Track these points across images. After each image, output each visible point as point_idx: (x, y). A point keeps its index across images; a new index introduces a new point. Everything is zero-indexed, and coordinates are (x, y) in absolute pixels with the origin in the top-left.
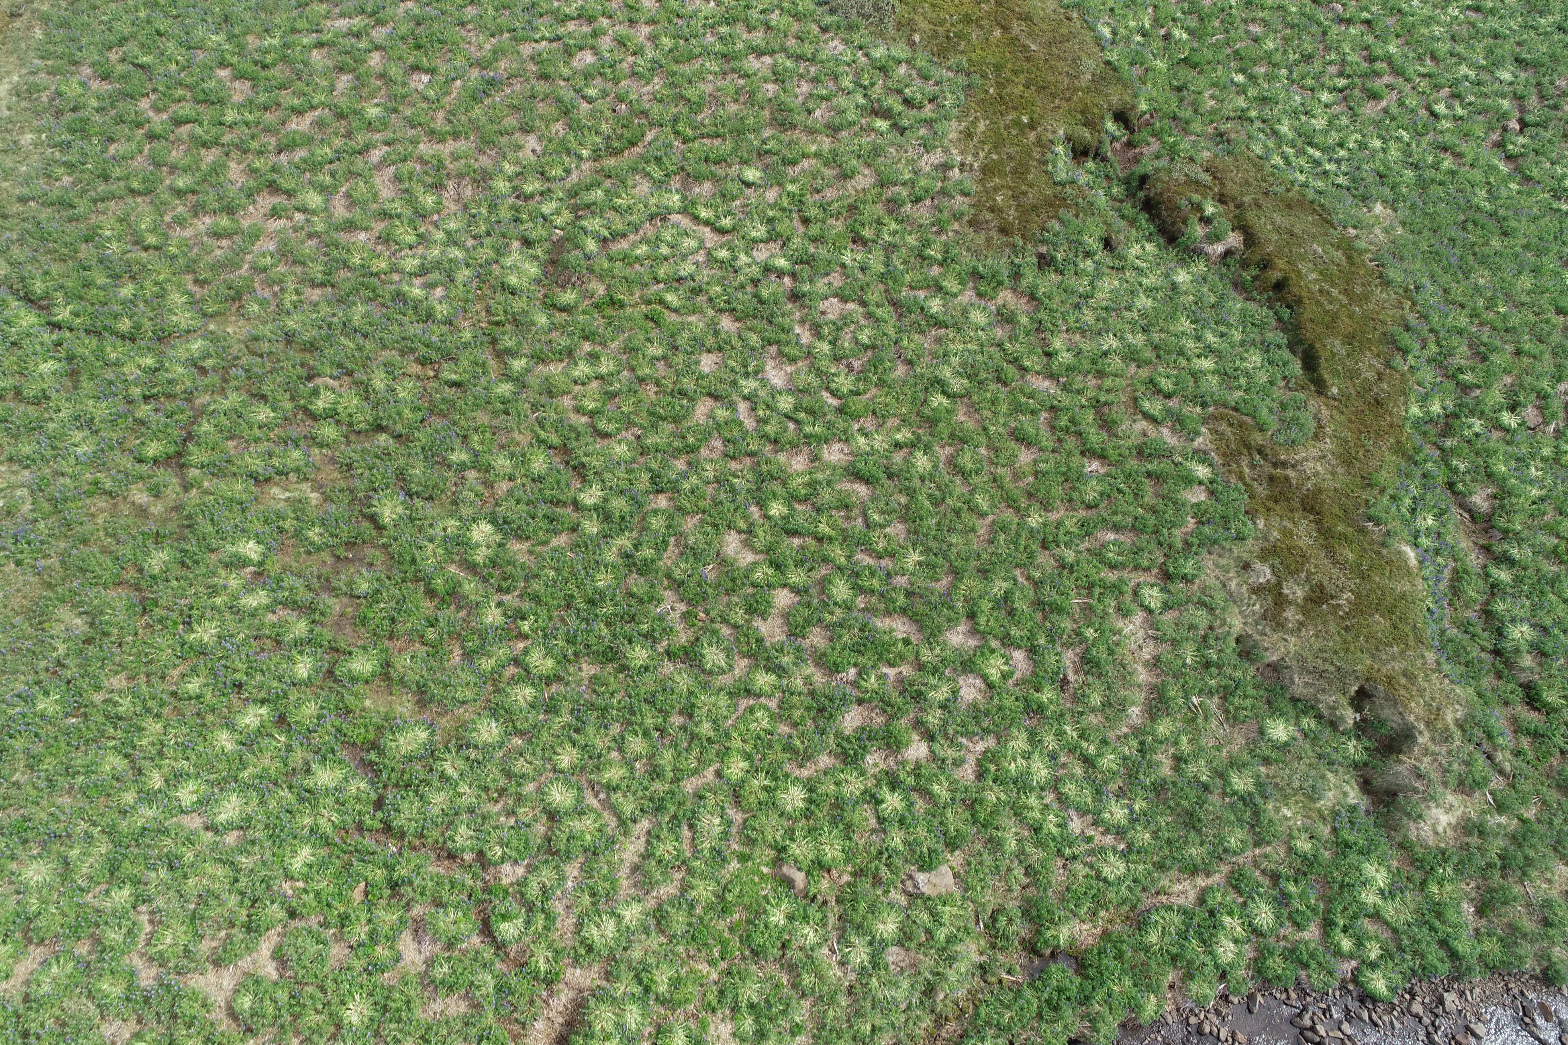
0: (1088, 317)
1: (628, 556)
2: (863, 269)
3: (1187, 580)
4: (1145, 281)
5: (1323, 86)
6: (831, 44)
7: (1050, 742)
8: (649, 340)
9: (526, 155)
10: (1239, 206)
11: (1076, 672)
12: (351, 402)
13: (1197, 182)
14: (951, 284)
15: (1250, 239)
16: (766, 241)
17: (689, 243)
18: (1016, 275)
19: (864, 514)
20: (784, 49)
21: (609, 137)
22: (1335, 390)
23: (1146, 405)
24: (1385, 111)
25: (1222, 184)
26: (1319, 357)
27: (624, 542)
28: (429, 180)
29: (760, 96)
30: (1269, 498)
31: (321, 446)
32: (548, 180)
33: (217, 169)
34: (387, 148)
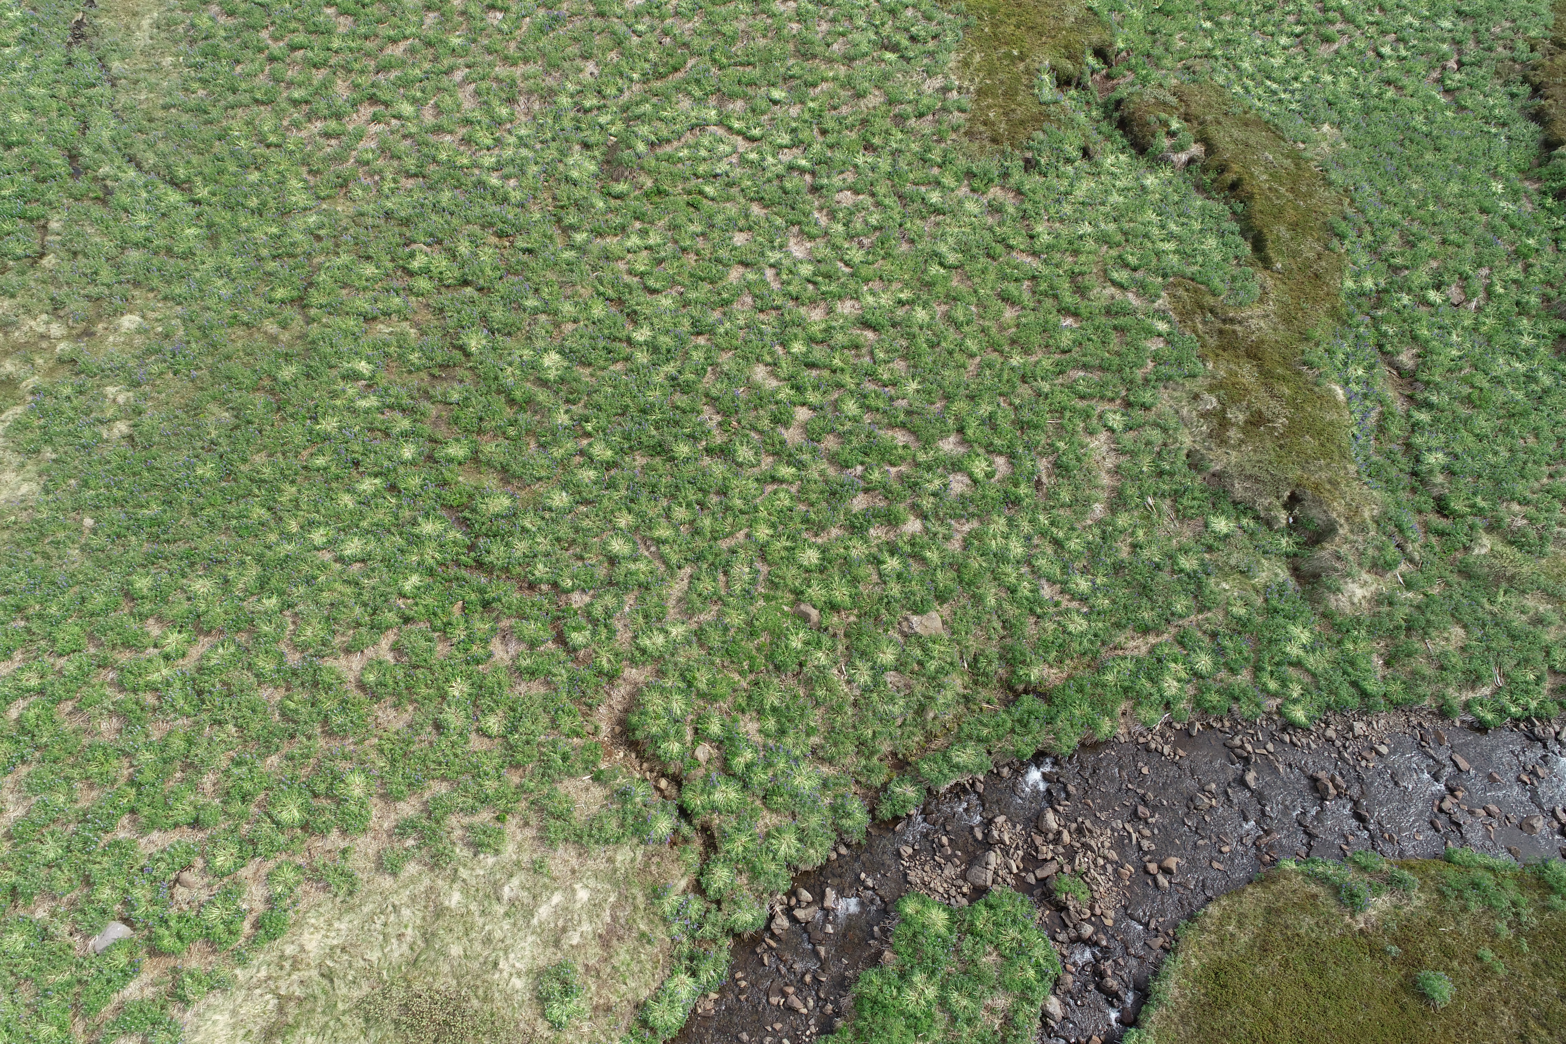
0: (1067, 209)
1: (674, 379)
2: (873, 170)
3: (1146, 408)
4: (1118, 183)
5: (1282, 32)
7: (1026, 527)
8: (691, 221)
10: (1201, 123)
11: (1049, 476)
12: (441, 262)
13: (1165, 103)
14: (948, 180)
15: (1210, 148)
16: (790, 147)
17: (723, 148)
18: (1005, 175)
19: (872, 353)
21: (656, 64)
22: (1279, 265)
23: (1115, 275)
24: (1337, 52)
25: (1187, 106)
26: (1267, 241)
27: (670, 368)
28: (504, 96)
29: (785, 33)
30: (1218, 347)
31: (417, 295)
32: (604, 97)
33: (326, 85)
34: (468, 70)
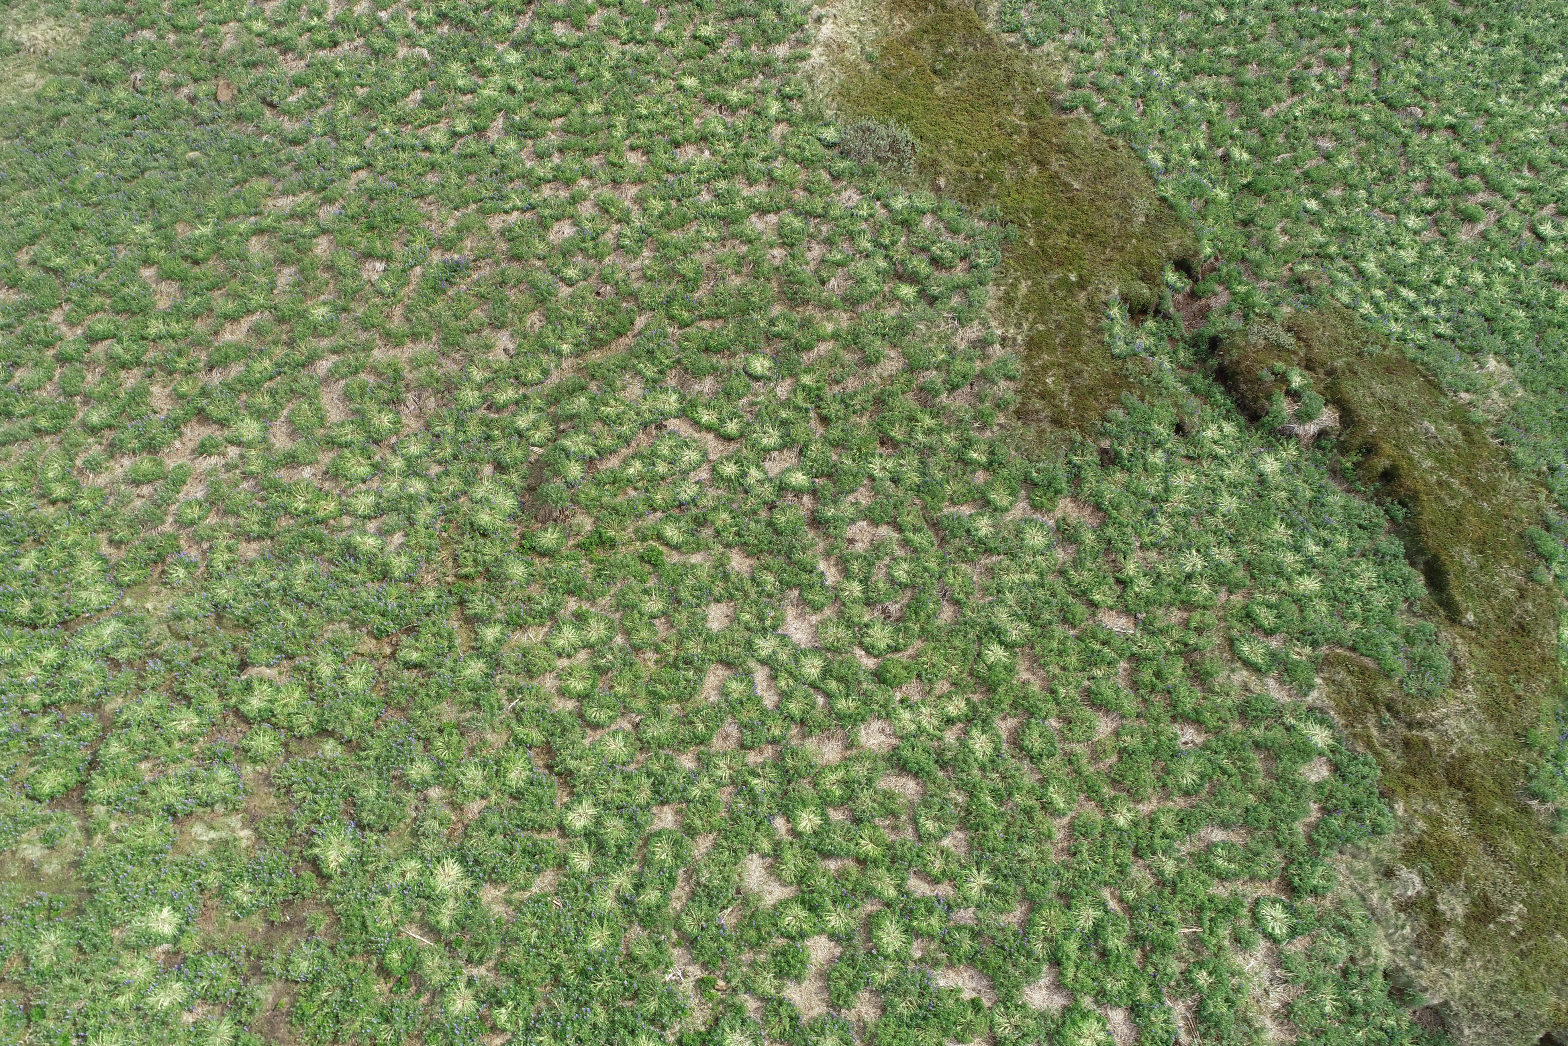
0: (1165, 528)
1: (628, 902)
2: (895, 481)
3: (1317, 894)
4: (1227, 473)
5: (1408, 208)
6: (845, 195)
8: (646, 592)
9: (497, 356)
10: (1330, 373)
11: (1189, 1032)
12: (291, 697)
13: (1279, 347)
14: (1000, 497)
15: (1347, 416)
16: (781, 449)
17: (690, 456)
18: (1076, 479)
19: (914, 821)
20: (790, 205)
21: (593, 328)
22: (1470, 617)
23: (1246, 649)
24: (1484, 235)
25: (1308, 346)
26: (1447, 573)
28: (385, 396)
29: (765, 266)
30: (1405, 770)
31: (254, 761)
32: (524, 384)
33: (138, 396)
34: (335, 358)
